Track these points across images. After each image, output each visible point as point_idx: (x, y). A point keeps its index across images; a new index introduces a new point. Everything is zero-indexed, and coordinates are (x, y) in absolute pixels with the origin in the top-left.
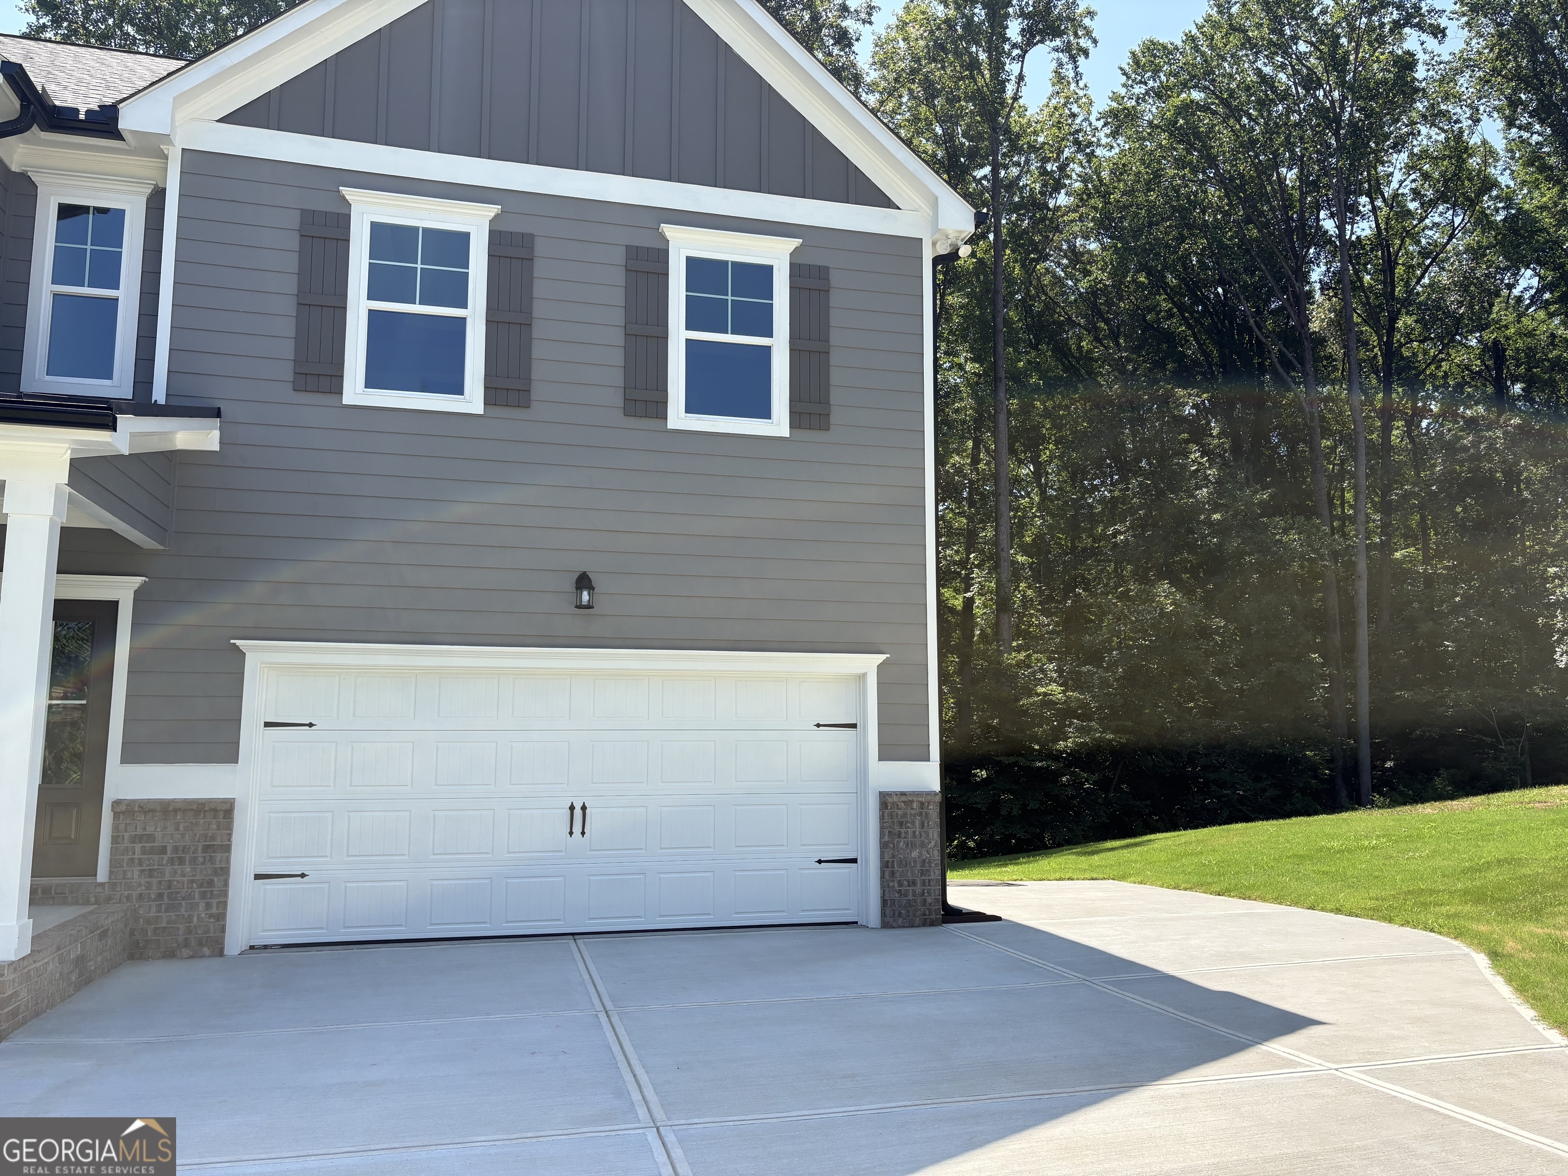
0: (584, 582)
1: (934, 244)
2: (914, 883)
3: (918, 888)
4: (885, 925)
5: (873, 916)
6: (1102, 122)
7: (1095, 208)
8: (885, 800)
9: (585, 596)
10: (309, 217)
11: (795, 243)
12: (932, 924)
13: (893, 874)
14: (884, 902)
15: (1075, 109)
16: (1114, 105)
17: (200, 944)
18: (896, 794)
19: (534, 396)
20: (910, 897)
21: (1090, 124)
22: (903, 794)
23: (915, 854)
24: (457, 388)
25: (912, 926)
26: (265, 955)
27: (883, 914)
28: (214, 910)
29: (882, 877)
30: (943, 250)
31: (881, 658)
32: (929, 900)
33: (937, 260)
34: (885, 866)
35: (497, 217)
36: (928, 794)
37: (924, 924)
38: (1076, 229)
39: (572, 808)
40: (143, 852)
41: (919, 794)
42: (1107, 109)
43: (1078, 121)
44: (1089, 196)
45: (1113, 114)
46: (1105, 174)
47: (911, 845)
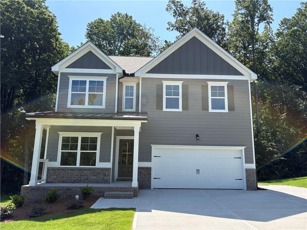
0: (197, 136)
1: (250, 80)
2: (252, 183)
3: (253, 184)
4: (247, 190)
5: (245, 188)
6: (275, 35)
7: (275, 52)
8: (246, 170)
9: (198, 138)
10: (158, 85)
11: (227, 82)
12: (255, 190)
13: (248, 182)
14: (247, 186)
15: (269, 33)
16: (278, 32)
17: (148, 187)
18: (248, 169)
19: (189, 108)
20: (251, 185)
21: (273, 35)
22: (249, 169)
23: (252, 179)
24: (178, 108)
25: (252, 190)
26: (156, 189)
27: (247, 188)
28: (149, 183)
29: (247, 182)
30: (252, 82)
31: (245, 147)
32: (255, 186)
33: (251, 83)
34: (247, 180)
35: (183, 82)
36: (254, 169)
37: (254, 190)
38: (270, 55)
39: (197, 170)
40: (140, 174)
41: (252, 169)
42: (276, 32)
43: (270, 35)
44: (273, 49)
45: (278, 33)
46: (276, 45)
47: (251, 177)
